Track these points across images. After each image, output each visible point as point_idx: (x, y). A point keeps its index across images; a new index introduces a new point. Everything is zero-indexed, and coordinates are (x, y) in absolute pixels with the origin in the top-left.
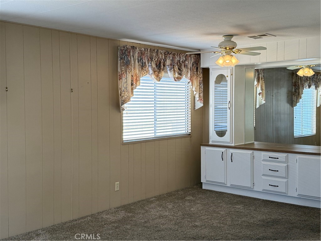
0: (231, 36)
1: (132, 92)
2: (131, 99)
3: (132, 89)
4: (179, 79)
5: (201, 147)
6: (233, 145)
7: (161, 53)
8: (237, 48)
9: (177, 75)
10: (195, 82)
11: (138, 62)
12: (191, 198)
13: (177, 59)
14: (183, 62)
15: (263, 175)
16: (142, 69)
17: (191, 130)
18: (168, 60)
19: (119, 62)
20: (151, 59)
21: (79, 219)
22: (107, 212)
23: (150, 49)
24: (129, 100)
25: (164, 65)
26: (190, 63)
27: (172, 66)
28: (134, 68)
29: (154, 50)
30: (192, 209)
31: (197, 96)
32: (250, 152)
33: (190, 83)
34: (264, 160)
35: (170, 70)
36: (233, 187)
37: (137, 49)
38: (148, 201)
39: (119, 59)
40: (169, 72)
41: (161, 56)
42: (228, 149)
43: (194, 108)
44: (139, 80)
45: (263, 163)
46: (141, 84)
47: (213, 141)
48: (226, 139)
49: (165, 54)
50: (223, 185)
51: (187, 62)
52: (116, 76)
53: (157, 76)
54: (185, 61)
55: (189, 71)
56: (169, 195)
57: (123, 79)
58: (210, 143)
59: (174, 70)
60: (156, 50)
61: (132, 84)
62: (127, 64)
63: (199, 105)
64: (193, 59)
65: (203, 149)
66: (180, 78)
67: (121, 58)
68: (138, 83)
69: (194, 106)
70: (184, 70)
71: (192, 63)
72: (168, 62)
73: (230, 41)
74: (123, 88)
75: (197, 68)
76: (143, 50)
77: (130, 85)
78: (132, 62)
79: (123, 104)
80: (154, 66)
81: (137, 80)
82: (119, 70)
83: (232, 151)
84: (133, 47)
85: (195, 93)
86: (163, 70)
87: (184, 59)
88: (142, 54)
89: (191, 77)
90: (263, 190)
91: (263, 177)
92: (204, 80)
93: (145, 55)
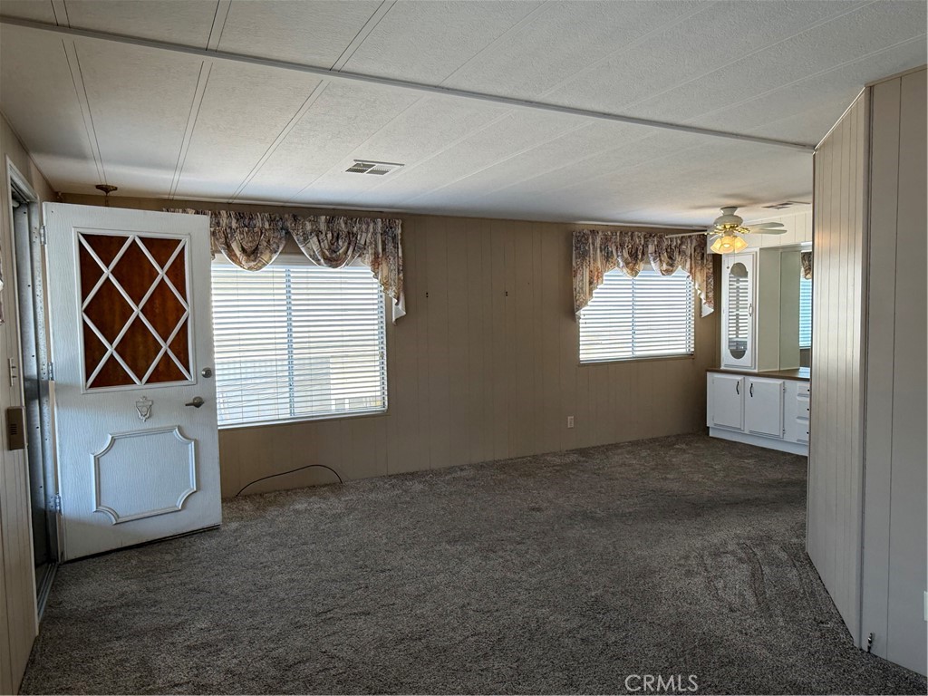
0: (735, 208)
1: (591, 293)
2: (589, 303)
3: (591, 290)
4: (668, 272)
5: (708, 374)
6: (756, 371)
7: (639, 237)
8: (742, 225)
9: (665, 267)
10: (698, 275)
11: (601, 251)
12: (684, 446)
13: (666, 243)
14: (678, 247)
15: (799, 418)
16: (608, 260)
17: (695, 348)
18: (650, 246)
19: (574, 252)
20: (622, 246)
21: (516, 459)
22: (555, 454)
23: (621, 233)
24: (586, 304)
25: (643, 254)
26: (689, 248)
27: (658, 254)
28: (595, 260)
29: (627, 233)
30: (674, 460)
31: (703, 297)
32: (779, 382)
33: (691, 278)
34: (800, 395)
35: (654, 260)
36: (753, 434)
37: (600, 233)
38: (616, 446)
39: (574, 248)
40: (652, 262)
41: (639, 241)
42: (746, 377)
43: (701, 315)
44: (602, 277)
45: (798, 398)
46: (604, 282)
47: (726, 365)
48: (746, 362)
49: (645, 238)
50: (738, 431)
51: (684, 247)
52: (570, 273)
53: (632, 270)
54: (680, 245)
55: (689, 260)
56: (654, 440)
57: (579, 275)
58: (722, 368)
59: (660, 260)
60: (630, 234)
61: (591, 283)
62: (584, 255)
63: (708, 310)
64: (694, 241)
65: (711, 377)
66: (672, 271)
67: (577, 248)
68: (600, 281)
69: (701, 312)
70: (678, 258)
71: (693, 247)
72: (651, 248)
73: (733, 215)
74: (578, 289)
75: (703, 254)
76: (609, 233)
77: (588, 284)
78: (591, 252)
79: (578, 310)
80: (626, 255)
81: (598, 278)
82: (574, 264)
83: (752, 379)
84: (594, 232)
85: (699, 292)
86: (642, 260)
87: (679, 242)
88: (606, 240)
89: (691, 268)
90: (798, 440)
91: (799, 421)
92: (714, 272)
93: (613, 240)
